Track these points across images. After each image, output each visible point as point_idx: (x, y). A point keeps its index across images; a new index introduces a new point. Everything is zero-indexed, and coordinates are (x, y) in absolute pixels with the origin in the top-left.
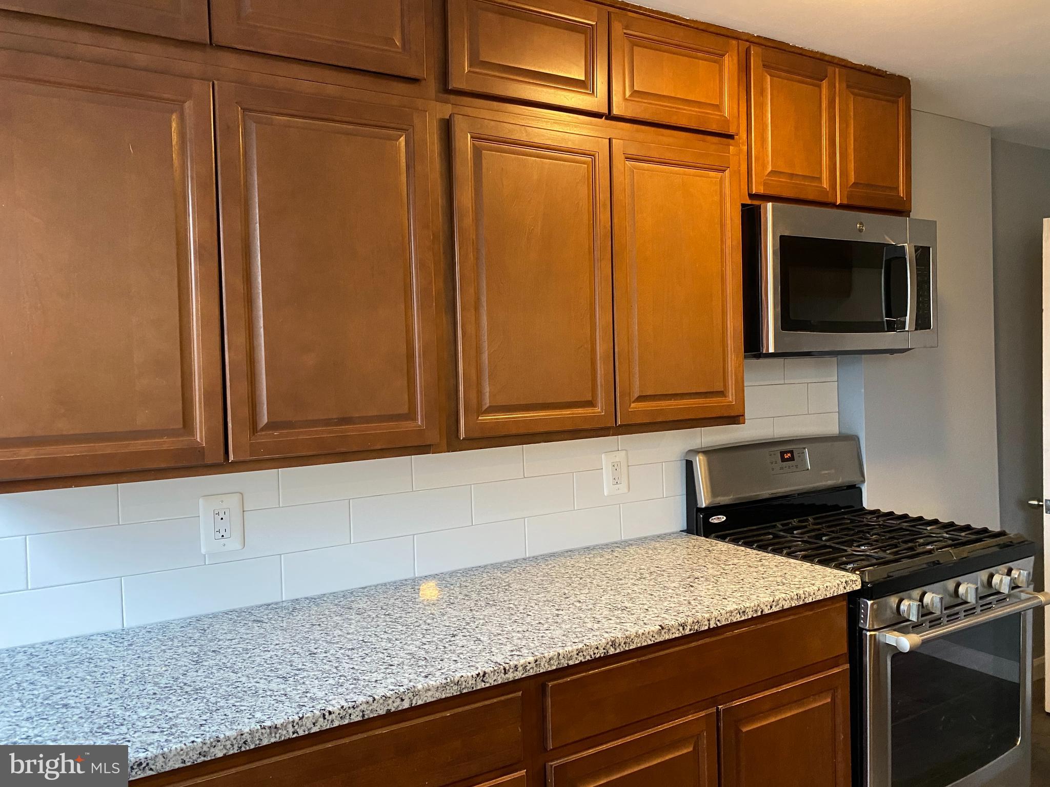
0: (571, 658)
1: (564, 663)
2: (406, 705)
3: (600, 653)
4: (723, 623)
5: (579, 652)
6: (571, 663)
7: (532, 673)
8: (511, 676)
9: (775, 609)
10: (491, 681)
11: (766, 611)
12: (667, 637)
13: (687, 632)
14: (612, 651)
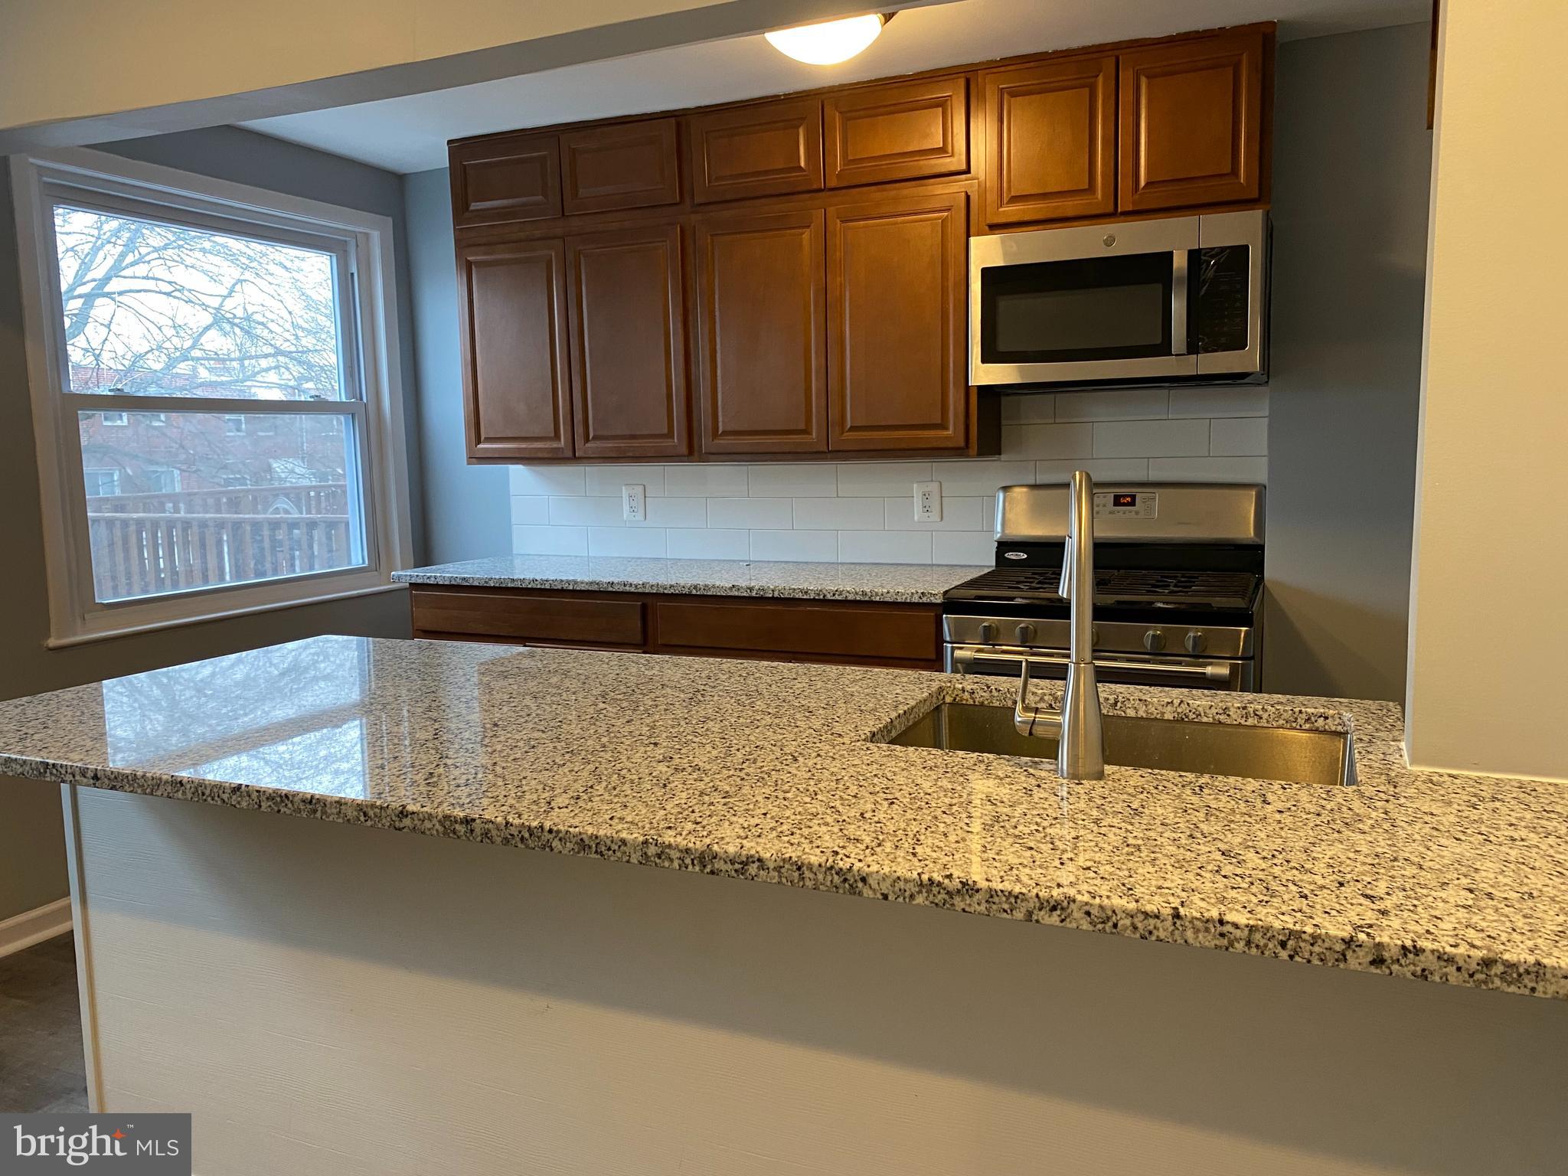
0: (666, 589)
1: (661, 591)
2: (571, 588)
3: (686, 591)
4: (786, 596)
5: (671, 586)
6: (666, 592)
7: (640, 590)
8: (627, 588)
9: (837, 597)
10: (616, 588)
11: (829, 597)
12: (736, 594)
13: (754, 594)
14: (694, 592)
